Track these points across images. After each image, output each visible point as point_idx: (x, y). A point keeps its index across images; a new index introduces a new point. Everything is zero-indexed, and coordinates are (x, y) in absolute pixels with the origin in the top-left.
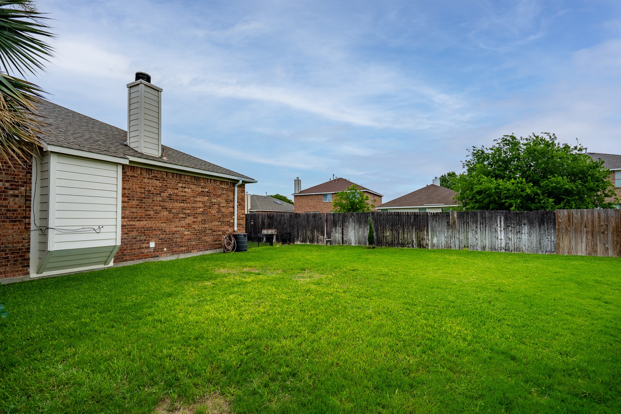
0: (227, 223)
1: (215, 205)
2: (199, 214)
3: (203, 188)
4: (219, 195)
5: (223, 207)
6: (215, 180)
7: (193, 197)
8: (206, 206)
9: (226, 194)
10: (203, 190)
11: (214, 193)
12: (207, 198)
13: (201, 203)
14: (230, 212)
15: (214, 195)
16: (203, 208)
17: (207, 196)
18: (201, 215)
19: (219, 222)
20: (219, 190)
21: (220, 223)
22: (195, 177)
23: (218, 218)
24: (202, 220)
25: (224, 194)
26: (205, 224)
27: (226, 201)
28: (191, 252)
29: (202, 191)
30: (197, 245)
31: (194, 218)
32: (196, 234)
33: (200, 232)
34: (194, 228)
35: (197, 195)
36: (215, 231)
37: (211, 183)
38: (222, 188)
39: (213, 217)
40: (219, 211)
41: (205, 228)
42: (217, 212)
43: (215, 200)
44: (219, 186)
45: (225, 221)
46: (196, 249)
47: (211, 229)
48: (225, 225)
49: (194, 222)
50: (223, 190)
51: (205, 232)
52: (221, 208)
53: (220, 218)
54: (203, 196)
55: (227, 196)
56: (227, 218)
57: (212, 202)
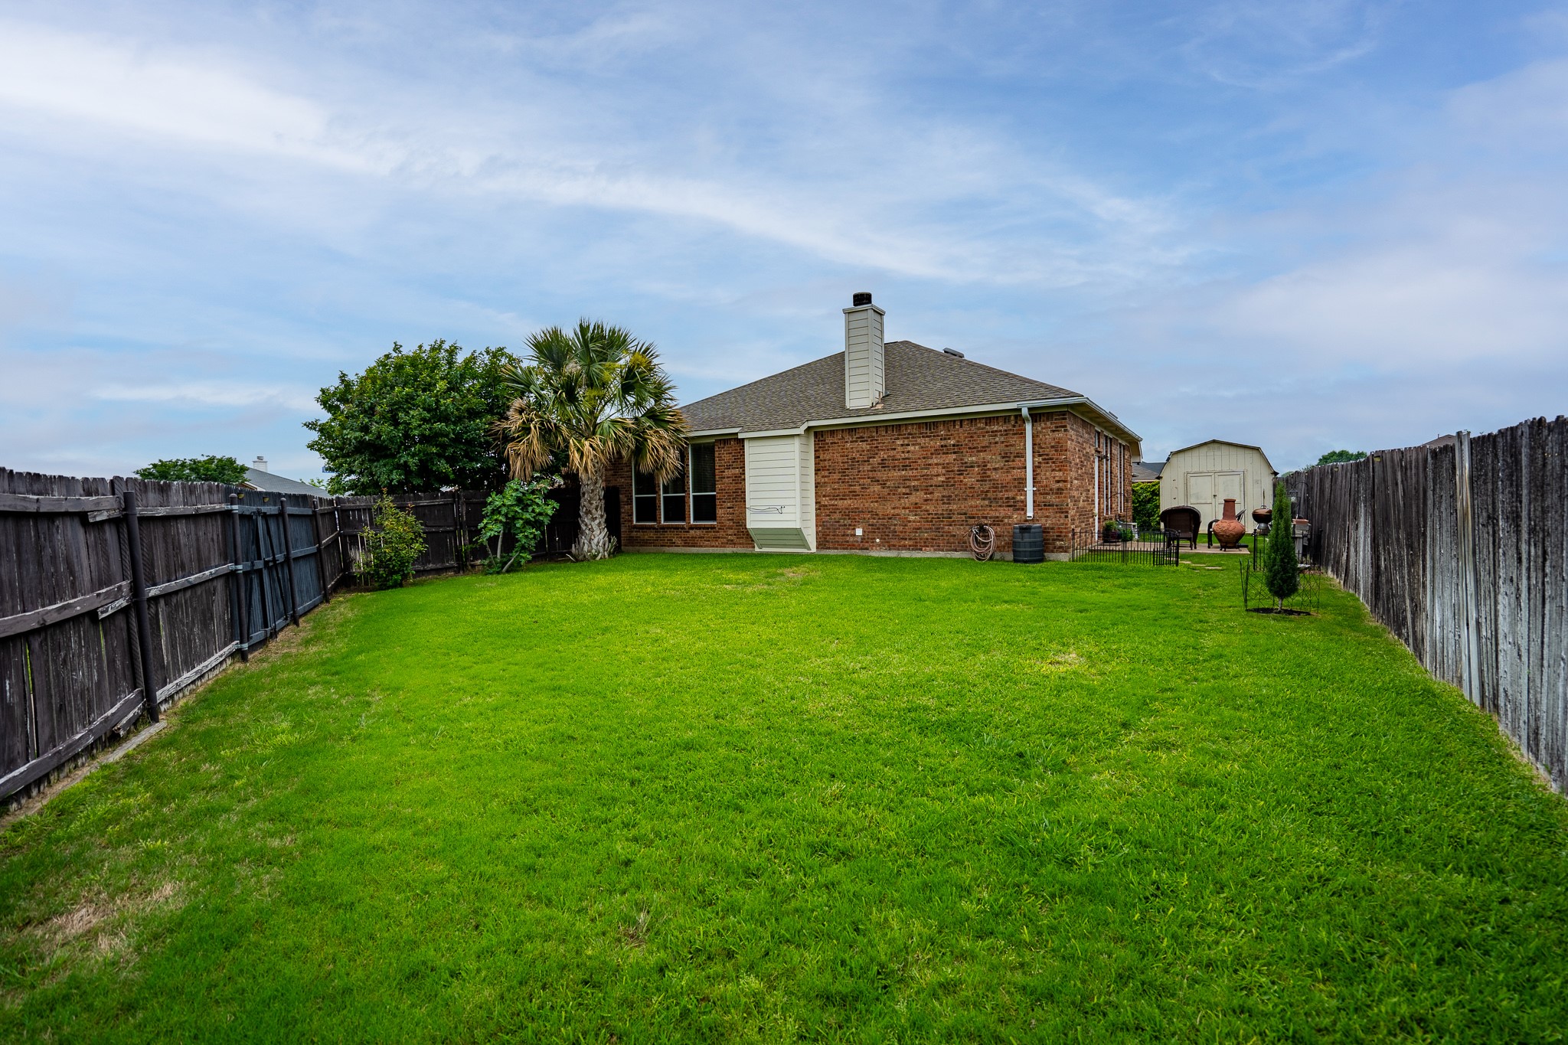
0: (1008, 502)
1: (972, 467)
2: (936, 486)
3: (945, 439)
4: (983, 447)
5: (995, 469)
6: (972, 420)
7: (924, 458)
8: (953, 471)
9: (1003, 442)
10: (943, 443)
11: (971, 445)
12: (954, 456)
13: (940, 467)
14: (1015, 479)
15: (970, 448)
16: (944, 475)
17: (955, 453)
18: (941, 488)
19: (984, 499)
20: (984, 436)
21: (987, 502)
22: (926, 423)
23: (982, 491)
24: (943, 496)
25: (996, 443)
26: (949, 504)
27: (1003, 457)
28: (921, 550)
29: (942, 446)
30: (932, 539)
31: (926, 494)
32: (931, 521)
33: (939, 517)
34: (927, 511)
35: (932, 454)
36: (974, 518)
37: (961, 426)
38: (992, 432)
39: (969, 490)
40: (984, 478)
41: (951, 510)
42: (977, 481)
43: (974, 458)
44: (983, 428)
45: (1002, 498)
46: (932, 546)
47: (965, 514)
48: (1000, 506)
49: (926, 500)
50: (996, 435)
51: (950, 518)
52: (989, 473)
53: (987, 491)
54: (944, 453)
55: (1007, 446)
56: (1007, 491)
57: (966, 463)
